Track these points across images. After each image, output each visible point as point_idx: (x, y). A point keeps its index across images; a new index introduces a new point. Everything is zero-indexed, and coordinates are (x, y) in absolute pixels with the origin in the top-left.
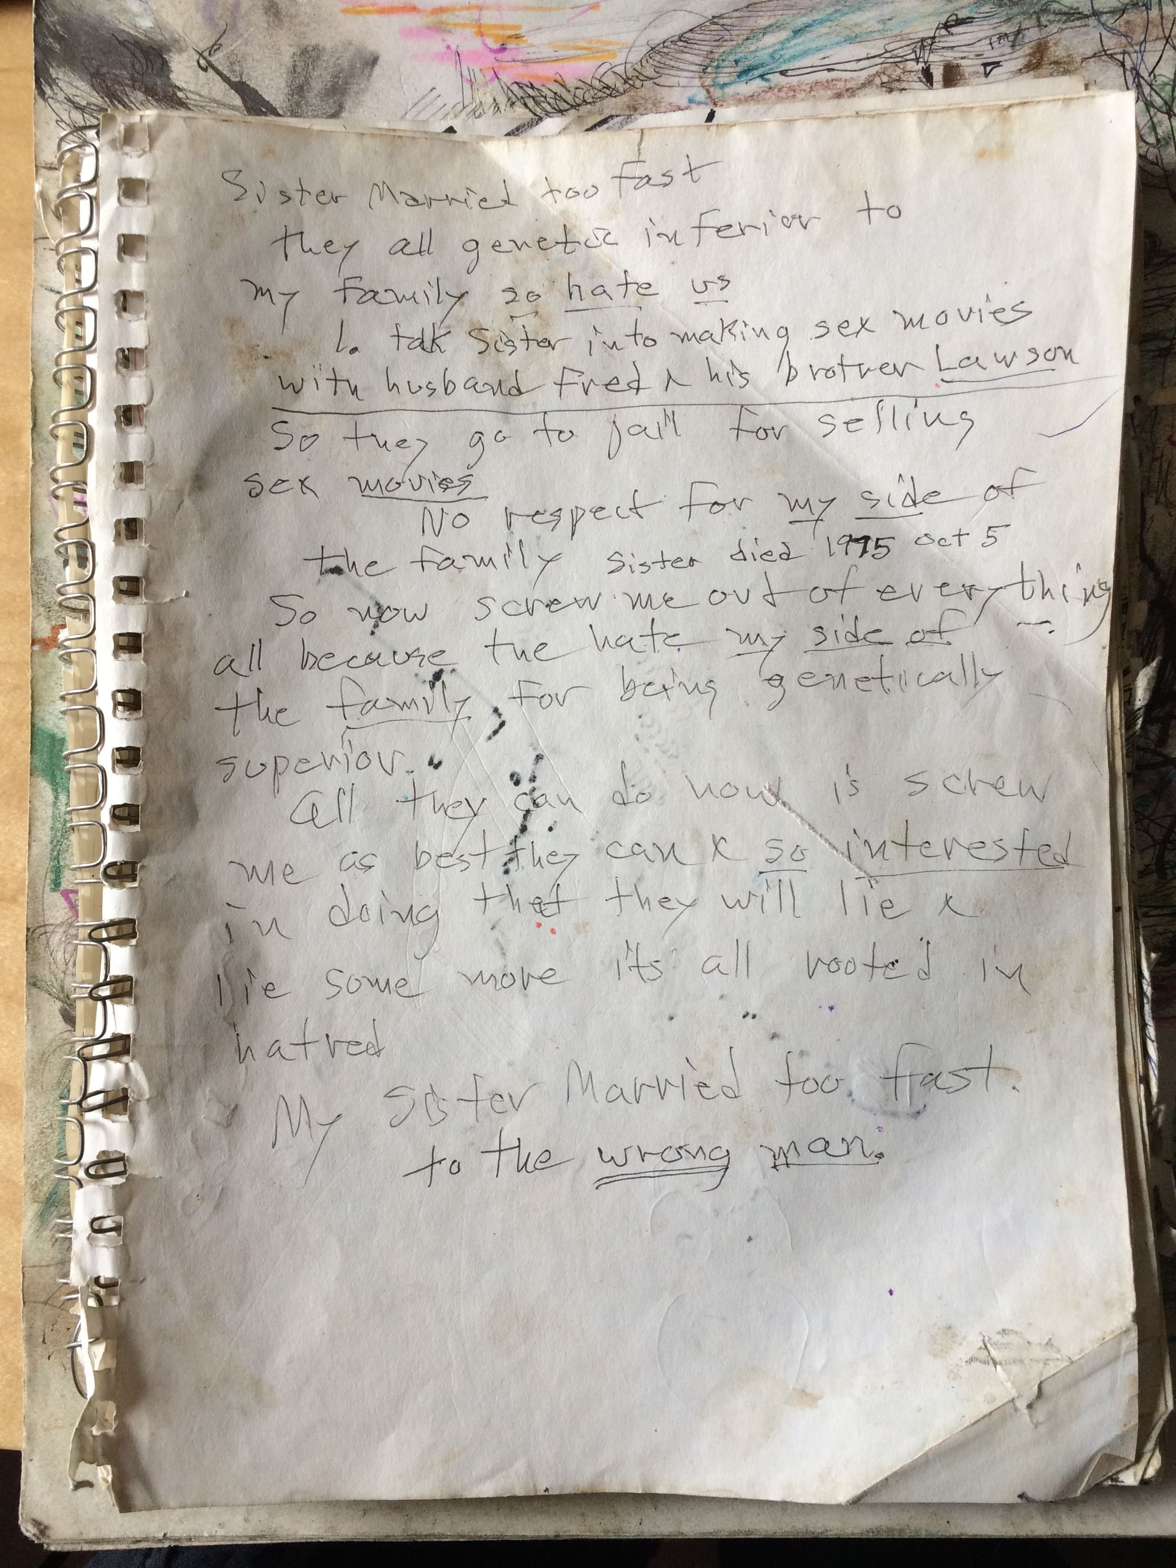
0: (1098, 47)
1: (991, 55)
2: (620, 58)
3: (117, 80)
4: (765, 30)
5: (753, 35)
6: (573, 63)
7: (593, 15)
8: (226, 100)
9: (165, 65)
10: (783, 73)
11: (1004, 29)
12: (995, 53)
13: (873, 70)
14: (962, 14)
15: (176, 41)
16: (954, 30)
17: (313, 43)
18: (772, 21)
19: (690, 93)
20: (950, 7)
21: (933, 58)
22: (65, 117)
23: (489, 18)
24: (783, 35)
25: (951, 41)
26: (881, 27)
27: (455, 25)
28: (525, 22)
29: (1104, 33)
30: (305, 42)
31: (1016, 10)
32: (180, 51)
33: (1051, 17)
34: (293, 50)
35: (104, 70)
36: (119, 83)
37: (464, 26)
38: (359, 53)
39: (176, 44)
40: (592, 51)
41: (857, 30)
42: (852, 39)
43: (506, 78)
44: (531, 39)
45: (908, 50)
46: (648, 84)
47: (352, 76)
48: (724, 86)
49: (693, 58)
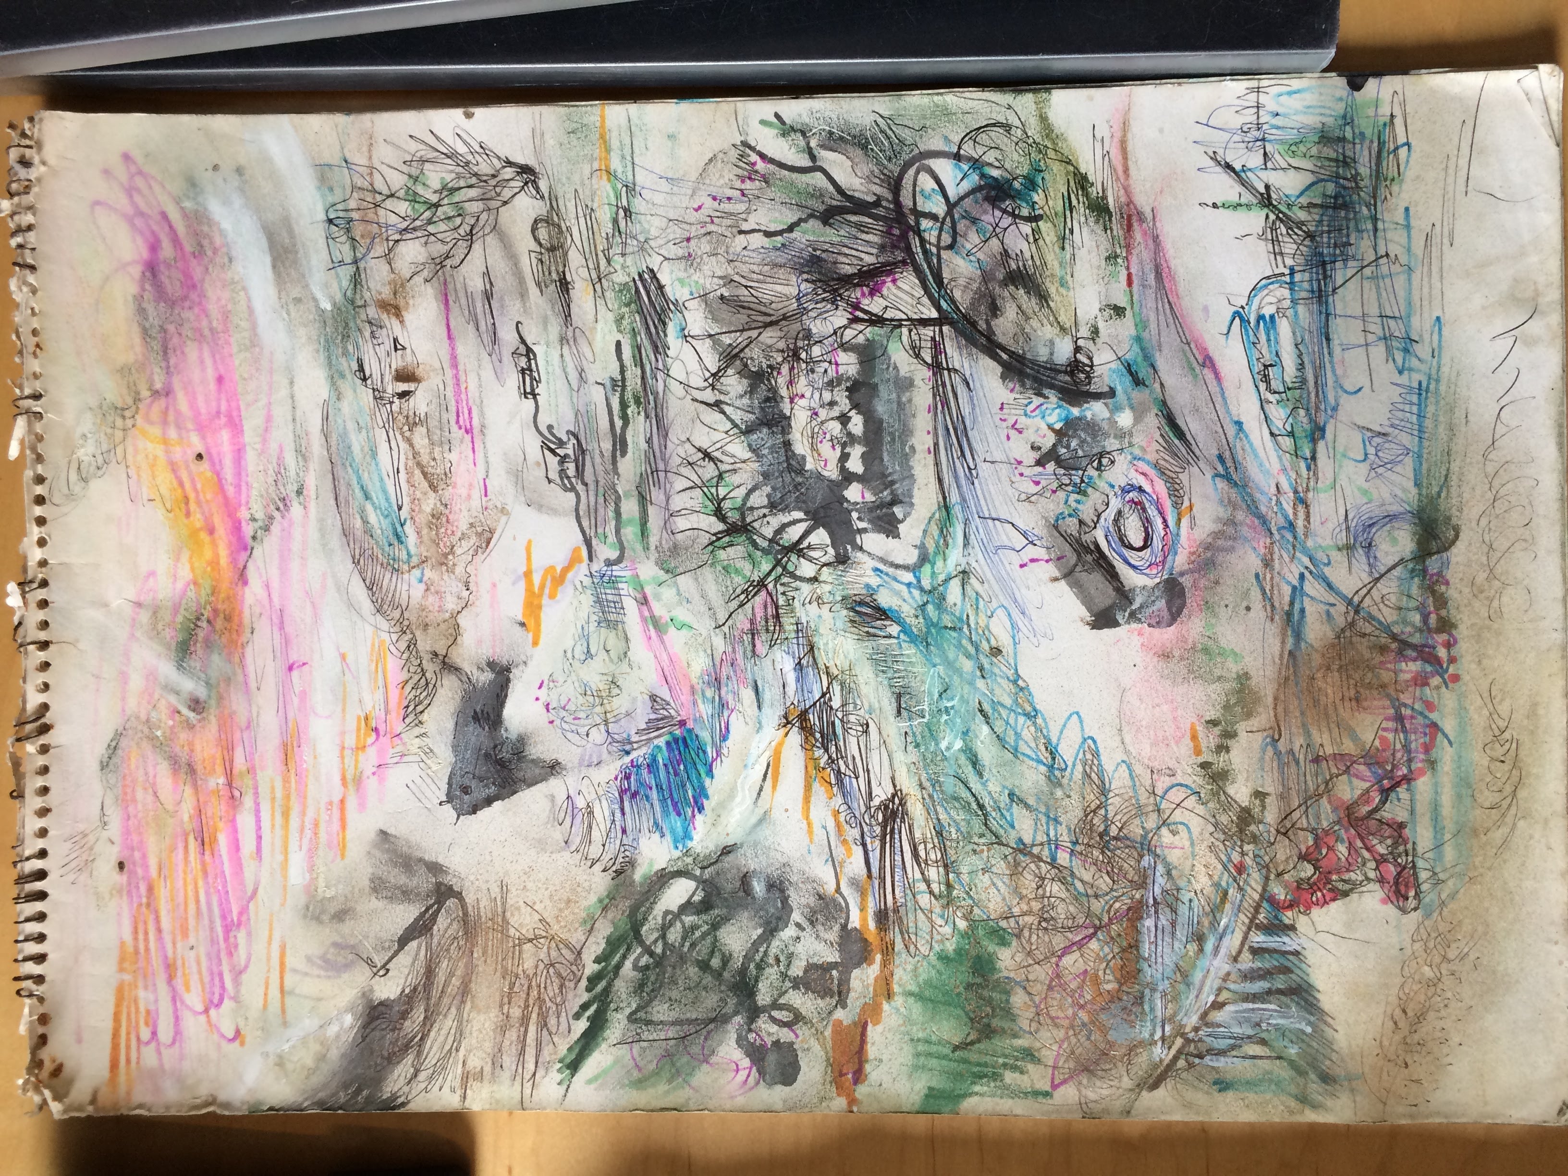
0: (383, 261)
1: (388, 345)
2: (385, 636)
3: (394, 1043)
4: (365, 522)
5: (369, 532)
6: (389, 675)
7: (350, 659)
8: (413, 953)
9: (381, 1004)
10: (400, 508)
11: (367, 334)
12: (387, 342)
13: (399, 437)
14: (355, 367)
15: (364, 994)
16: (367, 374)
17: (367, 883)
18: (358, 516)
19: (414, 581)
20: (349, 376)
21: (390, 390)
22: (423, 1085)
23: (351, 741)
24: (369, 507)
25: (376, 376)
26: (364, 431)
27: (356, 768)
28: (354, 712)
29: (371, 255)
30: (367, 889)
31: (352, 324)
32: (372, 991)
33: (358, 296)
34: (373, 899)
35: (385, 1054)
36: (397, 1040)
37: (356, 761)
38: (376, 845)
39: (366, 995)
40: (379, 659)
41: (366, 449)
42: (374, 454)
43: (400, 727)
44: (368, 707)
45: (383, 410)
46: (406, 615)
47: (395, 851)
48: (408, 554)
49: (386, 579)
